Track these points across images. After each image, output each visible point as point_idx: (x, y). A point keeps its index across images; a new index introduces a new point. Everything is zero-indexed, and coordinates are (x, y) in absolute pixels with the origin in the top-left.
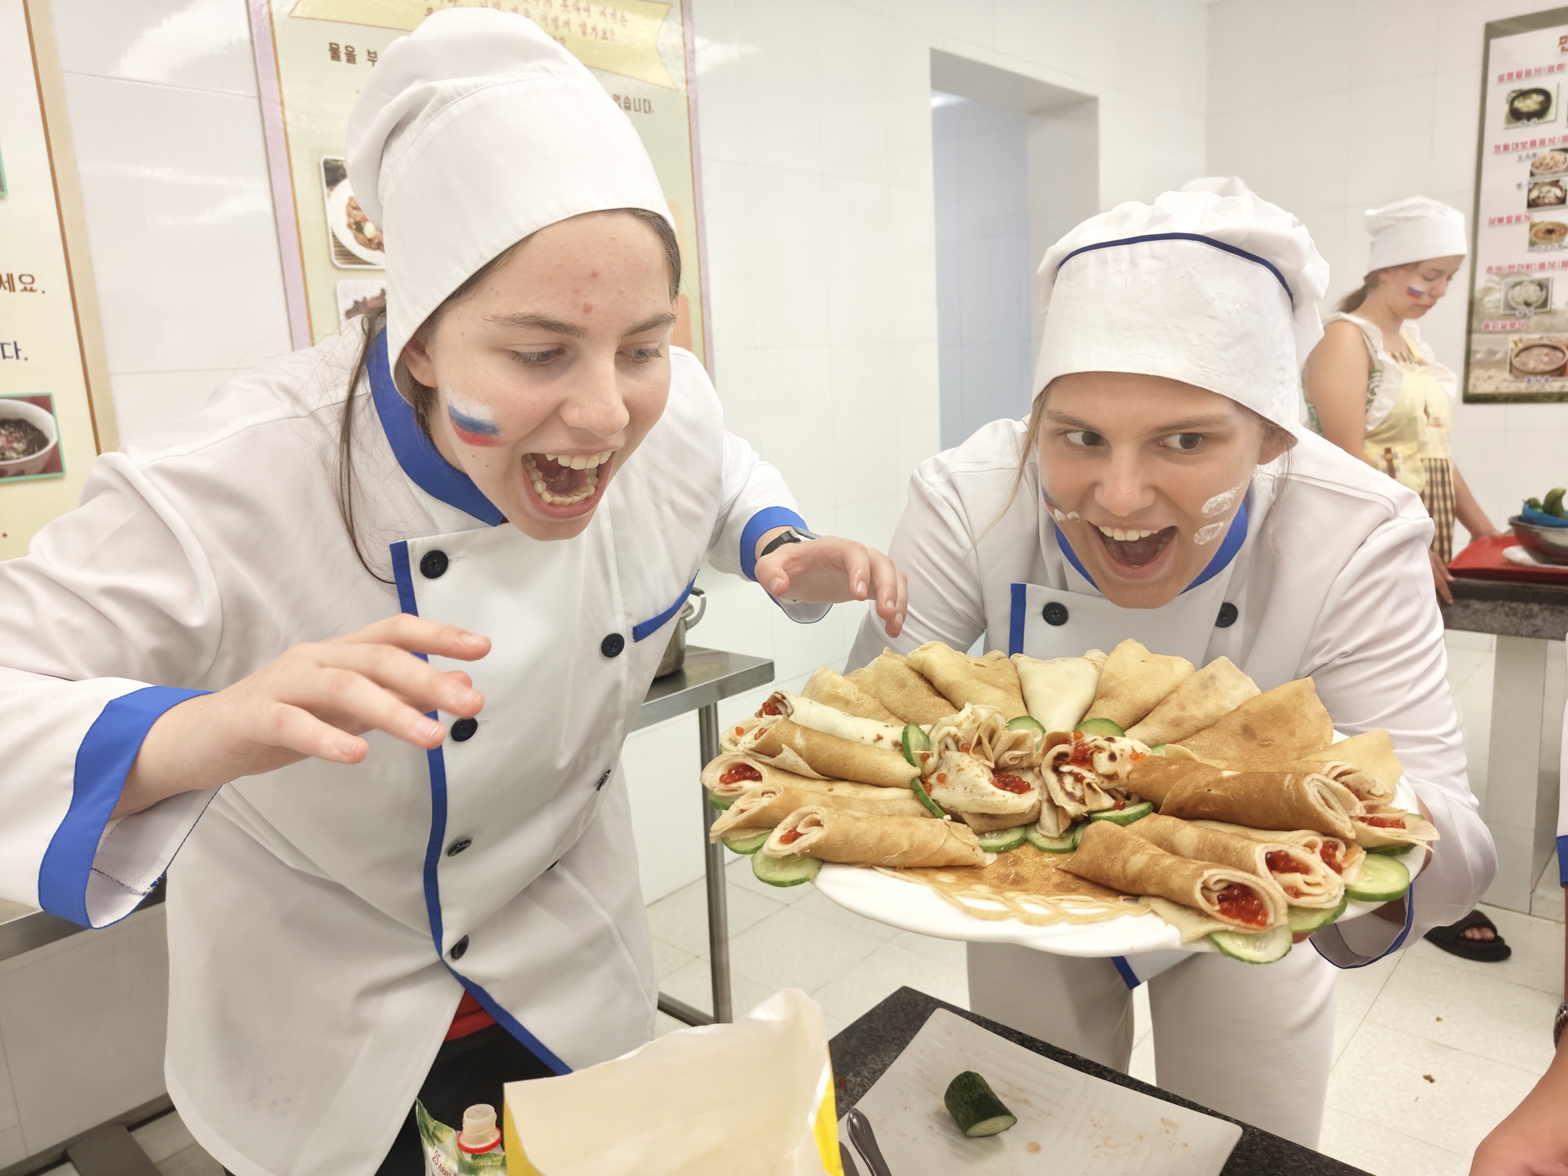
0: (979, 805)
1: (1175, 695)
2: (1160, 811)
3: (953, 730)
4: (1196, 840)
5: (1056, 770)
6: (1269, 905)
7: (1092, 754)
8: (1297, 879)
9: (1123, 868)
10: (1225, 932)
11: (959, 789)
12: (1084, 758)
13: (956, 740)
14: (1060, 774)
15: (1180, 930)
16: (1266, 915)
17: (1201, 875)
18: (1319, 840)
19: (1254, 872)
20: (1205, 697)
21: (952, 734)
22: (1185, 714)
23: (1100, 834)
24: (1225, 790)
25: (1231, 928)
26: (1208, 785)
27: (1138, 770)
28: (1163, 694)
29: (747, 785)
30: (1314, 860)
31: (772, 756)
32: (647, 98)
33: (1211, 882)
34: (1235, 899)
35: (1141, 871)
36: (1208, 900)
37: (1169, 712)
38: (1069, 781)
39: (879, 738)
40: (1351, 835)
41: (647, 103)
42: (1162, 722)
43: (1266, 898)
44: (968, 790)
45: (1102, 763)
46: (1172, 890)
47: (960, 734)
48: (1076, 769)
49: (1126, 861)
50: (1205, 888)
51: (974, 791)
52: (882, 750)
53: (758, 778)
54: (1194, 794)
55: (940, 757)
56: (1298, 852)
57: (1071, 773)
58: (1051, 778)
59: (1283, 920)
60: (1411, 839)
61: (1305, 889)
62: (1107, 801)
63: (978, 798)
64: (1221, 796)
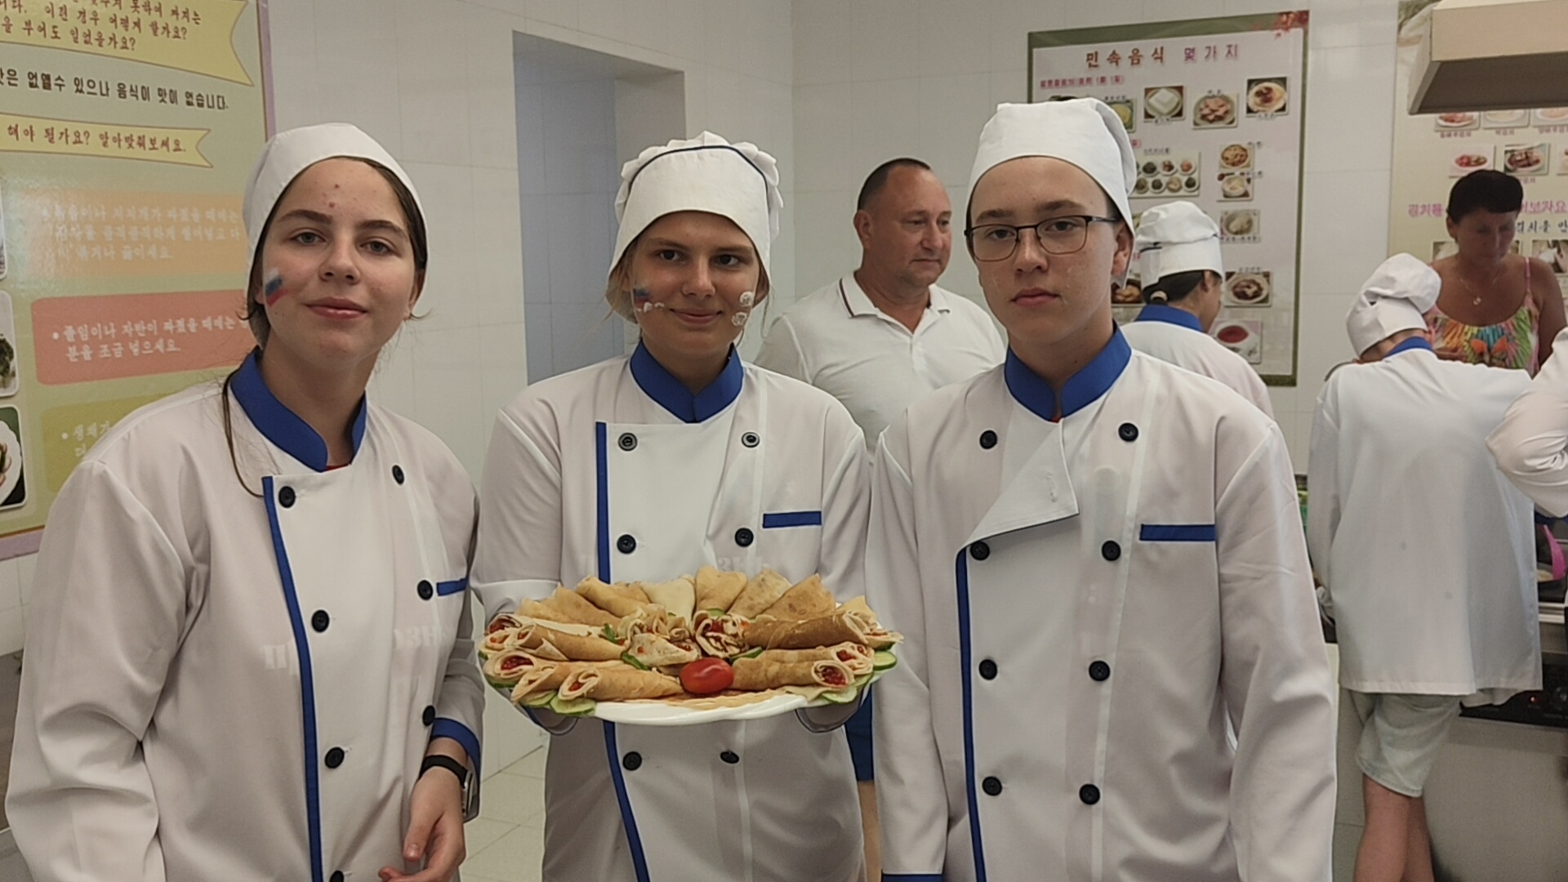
0: (670, 660)
1: (744, 593)
2: (768, 647)
3: (639, 621)
4: (797, 657)
5: (703, 635)
6: (845, 675)
7: (722, 624)
8: (852, 661)
9: (766, 675)
10: (827, 692)
11: (656, 653)
12: (718, 627)
13: (641, 628)
14: (707, 638)
15: (806, 696)
16: (844, 679)
17: (813, 664)
18: (856, 646)
19: (832, 659)
20: (763, 591)
21: (638, 623)
22: (755, 602)
23: (743, 664)
24: (803, 629)
25: (830, 689)
26: (793, 629)
27: (748, 630)
28: (736, 594)
29: (525, 667)
30: (856, 653)
31: (535, 648)
32: (221, 94)
33: (818, 668)
34: (830, 674)
35: (777, 673)
36: (818, 676)
37: (745, 602)
38: (712, 641)
39: (590, 634)
40: (866, 642)
41: (221, 100)
42: (743, 608)
43: (844, 672)
44: (662, 652)
45: (729, 628)
46: (798, 678)
47: (643, 623)
48: (715, 634)
49: (766, 671)
50: (816, 672)
51: (666, 652)
52: (593, 639)
53: (530, 663)
54: (786, 635)
55: (631, 640)
56: (849, 651)
57: (713, 637)
58: (702, 640)
59: (853, 680)
60: (893, 640)
61: (857, 666)
62: (736, 651)
63: (669, 655)
64: (801, 634)
